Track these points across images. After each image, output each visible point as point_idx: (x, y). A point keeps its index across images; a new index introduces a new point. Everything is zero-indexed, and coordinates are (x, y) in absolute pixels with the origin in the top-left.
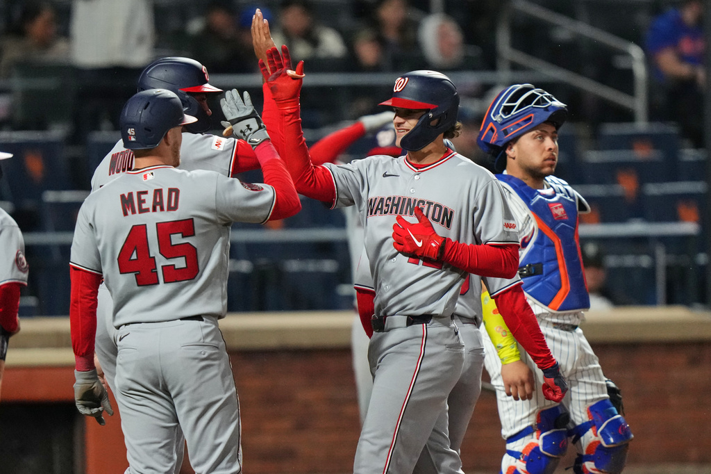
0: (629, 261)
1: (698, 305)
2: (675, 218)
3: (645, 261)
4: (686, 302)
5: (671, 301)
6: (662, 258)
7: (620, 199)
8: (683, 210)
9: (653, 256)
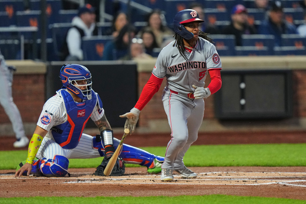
0: (10, 42)
1: (37, 60)
2: (28, 25)
3: (16, 42)
4: (32, 58)
5: (26, 58)
6: (23, 41)
7: (7, 17)
8: (31, 21)
9: (19, 40)
